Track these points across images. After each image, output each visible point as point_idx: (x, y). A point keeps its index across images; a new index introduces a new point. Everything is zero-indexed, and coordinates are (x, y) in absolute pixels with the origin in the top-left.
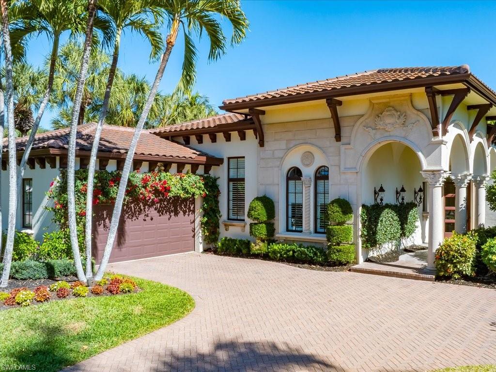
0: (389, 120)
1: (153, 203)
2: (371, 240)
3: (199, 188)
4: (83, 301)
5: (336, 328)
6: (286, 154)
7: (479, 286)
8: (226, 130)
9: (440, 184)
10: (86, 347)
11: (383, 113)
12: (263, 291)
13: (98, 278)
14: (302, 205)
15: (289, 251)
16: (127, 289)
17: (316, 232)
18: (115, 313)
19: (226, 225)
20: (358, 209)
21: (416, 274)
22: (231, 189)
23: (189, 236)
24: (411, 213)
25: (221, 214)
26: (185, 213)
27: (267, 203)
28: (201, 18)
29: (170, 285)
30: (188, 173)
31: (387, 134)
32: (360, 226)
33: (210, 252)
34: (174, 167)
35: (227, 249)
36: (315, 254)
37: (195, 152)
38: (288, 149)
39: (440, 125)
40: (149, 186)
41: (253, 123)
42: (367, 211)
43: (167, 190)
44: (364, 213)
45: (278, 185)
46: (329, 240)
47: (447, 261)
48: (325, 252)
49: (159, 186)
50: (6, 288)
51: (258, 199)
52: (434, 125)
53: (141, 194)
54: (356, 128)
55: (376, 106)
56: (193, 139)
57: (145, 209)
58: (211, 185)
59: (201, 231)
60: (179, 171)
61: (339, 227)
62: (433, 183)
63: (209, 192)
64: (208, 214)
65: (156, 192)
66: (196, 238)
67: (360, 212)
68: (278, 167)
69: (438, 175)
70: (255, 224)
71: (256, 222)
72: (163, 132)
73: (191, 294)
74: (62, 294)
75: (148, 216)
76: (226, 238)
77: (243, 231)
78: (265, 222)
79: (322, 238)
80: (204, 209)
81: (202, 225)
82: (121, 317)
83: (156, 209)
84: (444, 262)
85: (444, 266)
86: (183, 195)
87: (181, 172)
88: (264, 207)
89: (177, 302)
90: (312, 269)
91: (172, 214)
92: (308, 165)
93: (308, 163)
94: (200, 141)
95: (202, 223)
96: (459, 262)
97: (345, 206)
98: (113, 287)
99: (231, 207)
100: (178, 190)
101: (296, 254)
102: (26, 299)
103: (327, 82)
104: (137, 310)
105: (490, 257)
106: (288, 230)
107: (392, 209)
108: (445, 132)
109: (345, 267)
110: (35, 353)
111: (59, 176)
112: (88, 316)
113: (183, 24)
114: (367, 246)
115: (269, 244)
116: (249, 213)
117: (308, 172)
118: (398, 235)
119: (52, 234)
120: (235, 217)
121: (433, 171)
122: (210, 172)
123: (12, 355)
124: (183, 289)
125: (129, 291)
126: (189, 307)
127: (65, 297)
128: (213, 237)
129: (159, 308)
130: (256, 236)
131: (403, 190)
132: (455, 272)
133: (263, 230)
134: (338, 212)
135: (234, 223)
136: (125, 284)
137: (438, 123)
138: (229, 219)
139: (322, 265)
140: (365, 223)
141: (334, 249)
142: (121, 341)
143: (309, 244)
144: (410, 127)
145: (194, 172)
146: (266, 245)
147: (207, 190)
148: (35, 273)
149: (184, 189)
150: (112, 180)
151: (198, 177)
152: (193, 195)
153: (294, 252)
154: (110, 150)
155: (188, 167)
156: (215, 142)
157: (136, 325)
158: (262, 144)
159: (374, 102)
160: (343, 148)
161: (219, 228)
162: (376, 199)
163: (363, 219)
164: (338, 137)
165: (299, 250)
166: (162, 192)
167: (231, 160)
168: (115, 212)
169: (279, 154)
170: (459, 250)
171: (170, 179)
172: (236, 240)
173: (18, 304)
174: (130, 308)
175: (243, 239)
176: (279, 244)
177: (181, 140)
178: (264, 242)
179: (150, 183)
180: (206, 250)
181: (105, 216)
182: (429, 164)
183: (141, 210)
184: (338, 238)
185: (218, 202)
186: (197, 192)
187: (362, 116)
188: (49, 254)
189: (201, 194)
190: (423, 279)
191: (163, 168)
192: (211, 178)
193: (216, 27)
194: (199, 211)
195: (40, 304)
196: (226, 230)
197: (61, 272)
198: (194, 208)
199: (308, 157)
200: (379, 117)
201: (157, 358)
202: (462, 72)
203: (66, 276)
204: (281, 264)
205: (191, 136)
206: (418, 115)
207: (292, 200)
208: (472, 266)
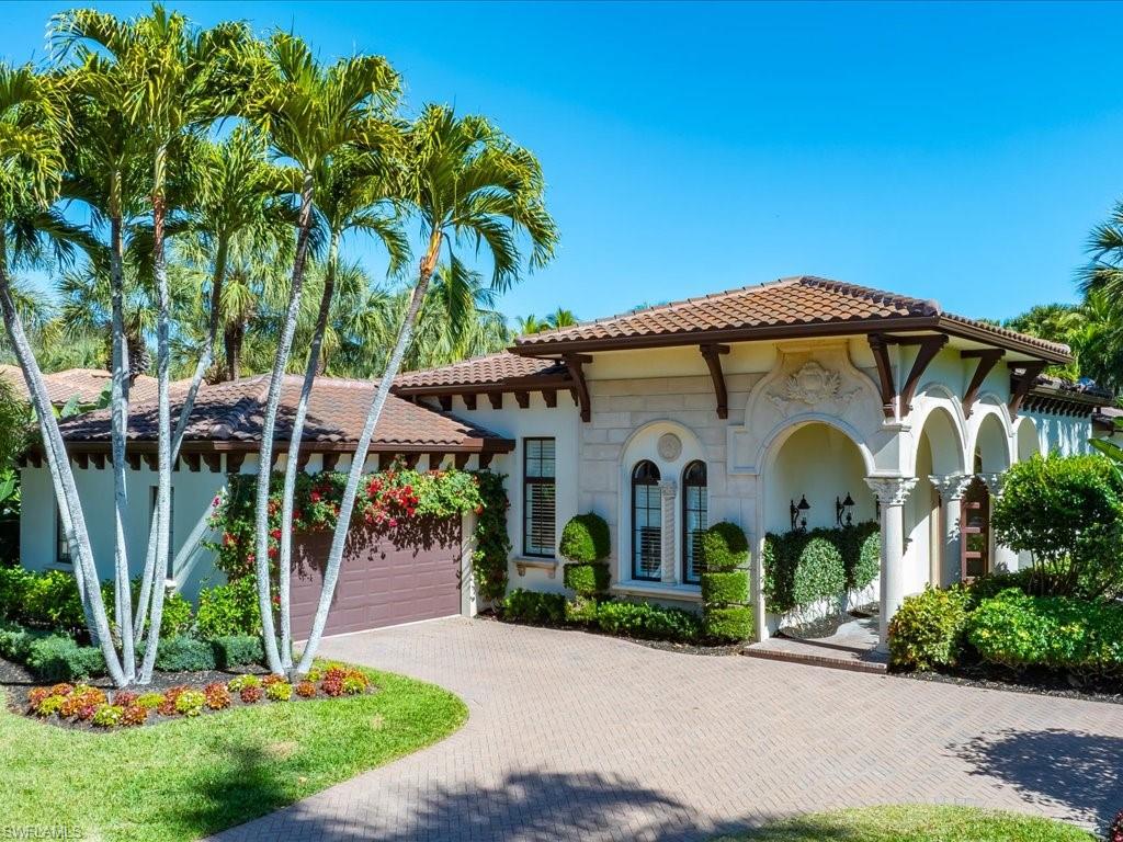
0: (811, 386)
1: (386, 526)
2: (783, 599)
3: (471, 497)
4: (286, 708)
5: (696, 751)
6: (630, 437)
7: (958, 684)
8: (520, 389)
9: (899, 501)
10: (304, 779)
11: (801, 372)
12: (585, 692)
13: (303, 670)
14: (660, 531)
15: (634, 617)
16: (355, 688)
17: (685, 581)
18: (342, 726)
19: (519, 566)
20: (758, 541)
21: (858, 661)
22: (530, 497)
23: (452, 587)
24: (867, 542)
25: (511, 543)
26: (443, 542)
27: (596, 526)
28: (477, 224)
29: (425, 680)
30: (448, 469)
31: (807, 409)
32: (763, 572)
33: (491, 616)
34: (424, 460)
35: (521, 612)
36: (682, 623)
37: (462, 427)
38: (635, 429)
39: (898, 398)
40: (381, 497)
41: (571, 378)
42: (775, 545)
43: (412, 503)
44: (768, 549)
45: (616, 493)
46: (705, 598)
47: (907, 638)
48: (700, 620)
49: (398, 496)
50: (149, 686)
51: (579, 519)
52: (887, 397)
53: (367, 512)
54: (753, 396)
55: (788, 358)
56: (458, 401)
57: (371, 538)
58: (492, 489)
59: (473, 577)
60: (434, 466)
61: (723, 575)
62: (887, 500)
63: (489, 503)
64: (486, 544)
65: (393, 507)
66: (464, 589)
67: (762, 548)
68: (617, 460)
69: (894, 487)
70: (574, 566)
71: (576, 562)
72: (400, 385)
73: (462, 696)
74: (248, 697)
75: (376, 551)
76: (520, 590)
77: (552, 576)
78: (592, 564)
79: (694, 593)
80: (479, 536)
81: (474, 565)
82: (352, 734)
83: (390, 538)
84: (901, 640)
85: (902, 648)
86: (440, 511)
87: (437, 468)
88: (591, 534)
89: (440, 709)
90: (677, 650)
91: (420, 546)
92: (669, 459)
93: (671, 455)
94: (472, 405)
95: (475, 562)
96: (927, 641)
97: (736, 538)
98: (332, 684)
99: (529, 532)
100: (432, 501)
101: (647, 623)
102: (193, 705)
103: (706, 301)
104: (376, 722)
105: (979, 632)
106: (634, 577)
107: (826, 539)
108: (906, 410)
109: (735, 647)
110: (230, 788)
111: (227, 488)
112: (299, 732)
113: (448, 238)
114: (774, 610)
115: (599, 604)
116: (562, 545)
117: (672, 470)
118: (841, 585)
119: (216, 591)
120: (537, 552)
121: (886, 478)
122: (490, 466)
123: (197, 789)
124: (447, 688)
125: (358, 691)
126: (459, 719)
127: (254, 701)
128: (496, 587)
129: (411, 719)
130: (576, 589)
131: (849, 502)
132: (921, 659)
133: (587, 577)
134: (722, 548)
135: (535, 563)
136: (352, 680)
137: (893, 394)
138: (525, 553)
139: (693, 643)
140: (771, 567)
141: (715, 614)
142: (356, 771)
143: (672, 605)
144: (846, 399)
145: (460, 466)
146: (594, 605)
147: (485, 501)
148: (195, 660)
149: (442, 500)
150: (316, 491)
151: (468, 475)
152: (460, 510)
153: (644, 619)
154: (312, 436)
155: (449, 459)
156: (500, 407)
157: (378, 745)
158: (586, 415)
159: (784, 350)
160: (731, 430)
161: (506, 570)
162: (793, 522)
163: (767, 561)
164: (723, 411)
165: (653, 616)
166: (403, 507)
167: (530, 443)
168: (332, 556)
169: (617, 436)
170: (927, 619)
171: (418, 483)
172: (539, 595)
173: (181, 712)
174: (364, 719)
175: (552, 593)
176: (617, 603)
177: (436, 402)
178: (590, 599)
179: (382, 493)
180: (483, 613)
181: (301, 554)
182: (878, 466)
183: (365, 540)
184: (722, 595)
185: (506, 521)
186: (467, 504)
187: (765, 374)
188: (212, 626)
189: (473, 507)
190: (867, 670)
191: (405, 463)
192: (492, 476)
193: (504, 235)
194: (469, 538)
195: (217, 713)
196: (520, 574)
197: (236, 658)
198: (460, 532)
199: (670, 443)
200: (793, 377)
201: (416, 794)
202: (927, 313)
203: (246, 664)
204: (619, 641)
205: (454, 397)
206: (859, 378)
207: (641, 521)
208: (952, 648)
